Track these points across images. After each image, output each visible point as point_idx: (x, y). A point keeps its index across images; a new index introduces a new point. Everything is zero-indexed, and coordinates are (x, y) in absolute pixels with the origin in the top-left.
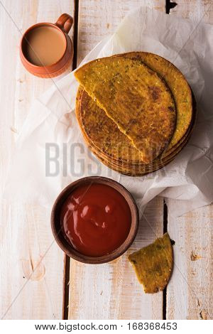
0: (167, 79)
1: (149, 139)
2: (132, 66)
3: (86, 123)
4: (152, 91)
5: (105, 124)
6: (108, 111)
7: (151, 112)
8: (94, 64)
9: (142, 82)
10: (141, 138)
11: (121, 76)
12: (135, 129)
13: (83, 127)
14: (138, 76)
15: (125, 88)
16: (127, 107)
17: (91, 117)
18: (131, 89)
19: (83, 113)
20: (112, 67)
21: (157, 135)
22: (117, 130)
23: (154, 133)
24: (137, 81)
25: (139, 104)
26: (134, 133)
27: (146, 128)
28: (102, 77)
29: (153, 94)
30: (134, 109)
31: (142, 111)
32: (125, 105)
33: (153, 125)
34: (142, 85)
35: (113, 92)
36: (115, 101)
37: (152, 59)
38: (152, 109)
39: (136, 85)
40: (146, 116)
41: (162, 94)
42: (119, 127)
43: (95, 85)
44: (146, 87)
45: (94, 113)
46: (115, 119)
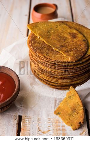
0: (79, 30)
1: (73, 52)
2: (60, 25)
3: (33, 46)
4: (72, 35)
5: (45, 47)
6: (47, 42)
7: (72, 43)
8: (38, 24)
9: (66, 32)
10: (68, 52)
11: (53, 29)
12: (64, 49)
13: (32, 47)
14: (63, 29)
15: (56, 34)
16: (58, 41)
17: (37, 44)
18: (59, 34)
19: (32, 42)
20: (48, 25)
21: (78, 50)
22: (53, 50)
23: (75, 50)
24: (63, 31)
25: (65, 40)
26: (63, 50)
27: (70, 48)
28: (43, 29)
29: (73, 36)
30: (62, 42)
31: (67, 42)
32: (57, 40)
33: (75, 47)
34: (66, 33)
35: (50, 35)
36: (50, 39)
37: (70, 24)
38: (73, 42)
39: (62, 33)
40: (70, 44)
41: (78, 35)
42: (54, 48)
43: (39, 31)
44: (68, 33)
45: (38, 43)
46: (51, 45)
